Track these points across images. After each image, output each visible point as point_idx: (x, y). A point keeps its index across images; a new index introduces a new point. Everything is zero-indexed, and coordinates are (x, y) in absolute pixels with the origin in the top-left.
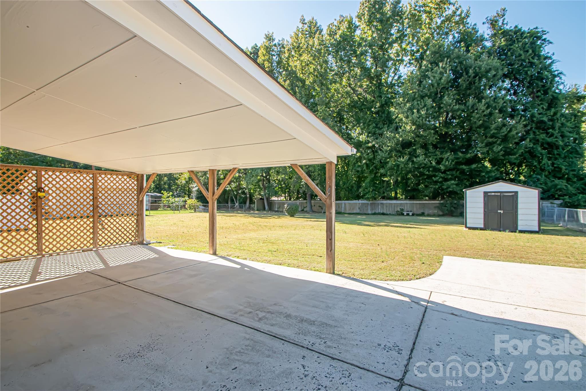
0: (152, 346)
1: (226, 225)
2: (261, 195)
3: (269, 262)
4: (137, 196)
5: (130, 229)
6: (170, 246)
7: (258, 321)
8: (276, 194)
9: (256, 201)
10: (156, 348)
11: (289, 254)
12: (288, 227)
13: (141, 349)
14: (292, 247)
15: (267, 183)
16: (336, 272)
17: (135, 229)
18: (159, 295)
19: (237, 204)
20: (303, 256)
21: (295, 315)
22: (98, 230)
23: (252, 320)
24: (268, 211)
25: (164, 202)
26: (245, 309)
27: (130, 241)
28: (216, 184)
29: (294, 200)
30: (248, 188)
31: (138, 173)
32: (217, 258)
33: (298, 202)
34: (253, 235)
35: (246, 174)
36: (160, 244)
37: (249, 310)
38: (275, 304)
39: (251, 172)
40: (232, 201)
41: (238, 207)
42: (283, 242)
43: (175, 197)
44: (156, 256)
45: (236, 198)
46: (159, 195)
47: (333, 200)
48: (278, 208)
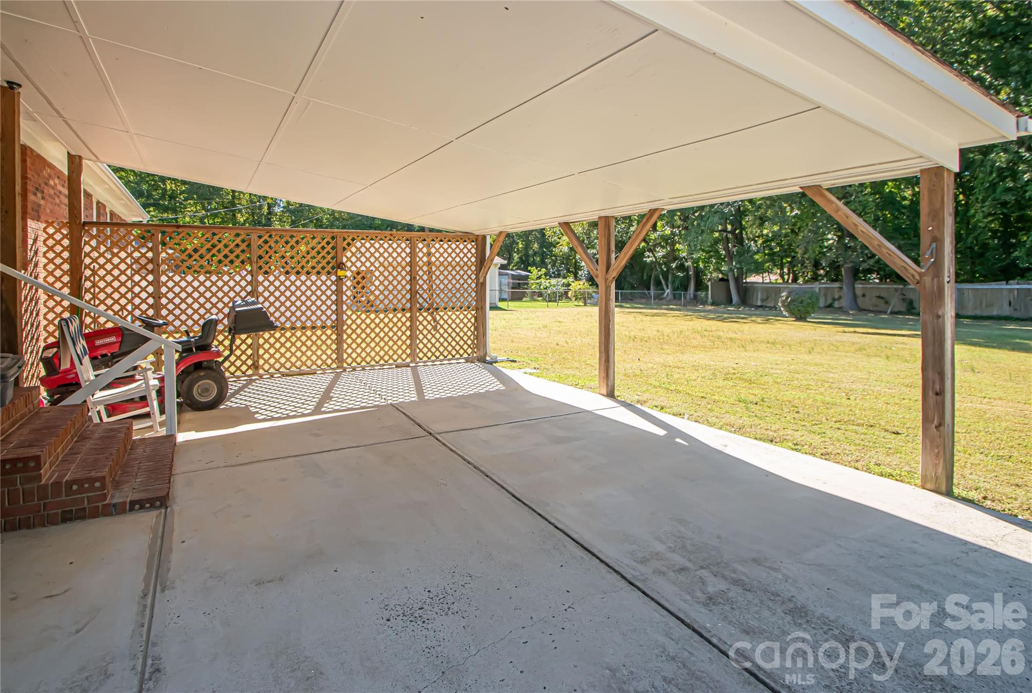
0: (450, 599)
1: (642, 334)
2: (721, 272)
3: (740, 430)
4: (476, 275)
5: (465, 334)
6: (529, 370)
7: (705, 605)
8: (759, 269)
9: (709, 284)
10: (455, 608)
11: (796, 415)
12: (790, 346)
13: (429, 601)
14: (803, 396)
15: (735, 246)
16: (956, 491)
17: (473, 333)
18: (489, 474)
19: (668, 291)
20: (838, 425)
21: (822, 615)
22: (418, 332)
23: (688, 597)
24: (738, 306)
25: (533, 287)
26: (671, 555)
27: (466, 355)
28: (613, 248)
29: (806, 282)
30: (692, 258)
31: (477, 233)
32: (616, 405)
33: (816, 286)
34: (700, 358)
35: (686, 228)
36: (514, 364)
37: (679, 560)
38: (755, 560)
39: (699, 225)
40: (658, 284)
41: (671, 297)
42: (778, 380)
43: (551, 277)
44: (501, 387)
45: (666, 280)
46: (524, 273)
47: (947, 279)
48: (763, 300)
